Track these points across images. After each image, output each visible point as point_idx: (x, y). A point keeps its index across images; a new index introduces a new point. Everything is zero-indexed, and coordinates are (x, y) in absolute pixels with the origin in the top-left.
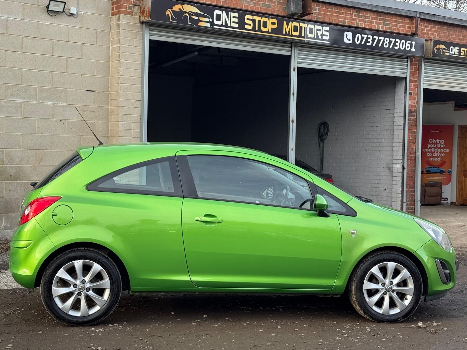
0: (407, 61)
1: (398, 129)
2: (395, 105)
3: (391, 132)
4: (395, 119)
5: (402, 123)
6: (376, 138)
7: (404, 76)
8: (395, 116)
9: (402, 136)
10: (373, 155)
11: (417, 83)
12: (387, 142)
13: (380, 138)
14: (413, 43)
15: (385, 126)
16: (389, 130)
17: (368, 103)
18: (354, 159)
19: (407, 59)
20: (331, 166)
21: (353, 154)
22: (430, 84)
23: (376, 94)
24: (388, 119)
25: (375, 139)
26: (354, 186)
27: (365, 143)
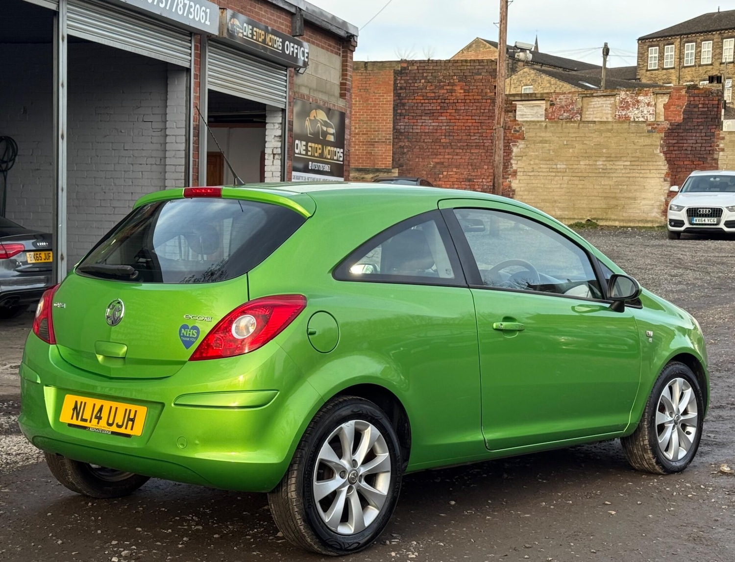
0: (191, 41)
1: (174, 157)
2: (167, 116)
3: (156, 161)
4: (168, 139)
5: (183, 147)
6: (125, 171)
7: (187, 65)
8: (167, 133)
9: (183, 169)
10: (119, 200)
11: (198, 80)
12: (148, 179)
13: (133, 171)
14: (208, 10)
15: (143, 150)
16: (152, 157)
17: (106, 108)
18: (76, 207)
19: (191, 37)
20: (23, 219)
21: (75, 197)
22: (214, 83)
23: (123, 92)
24: (150, 137)
25: (123, 172)
26: (78, 255)
27: (102, 178)
